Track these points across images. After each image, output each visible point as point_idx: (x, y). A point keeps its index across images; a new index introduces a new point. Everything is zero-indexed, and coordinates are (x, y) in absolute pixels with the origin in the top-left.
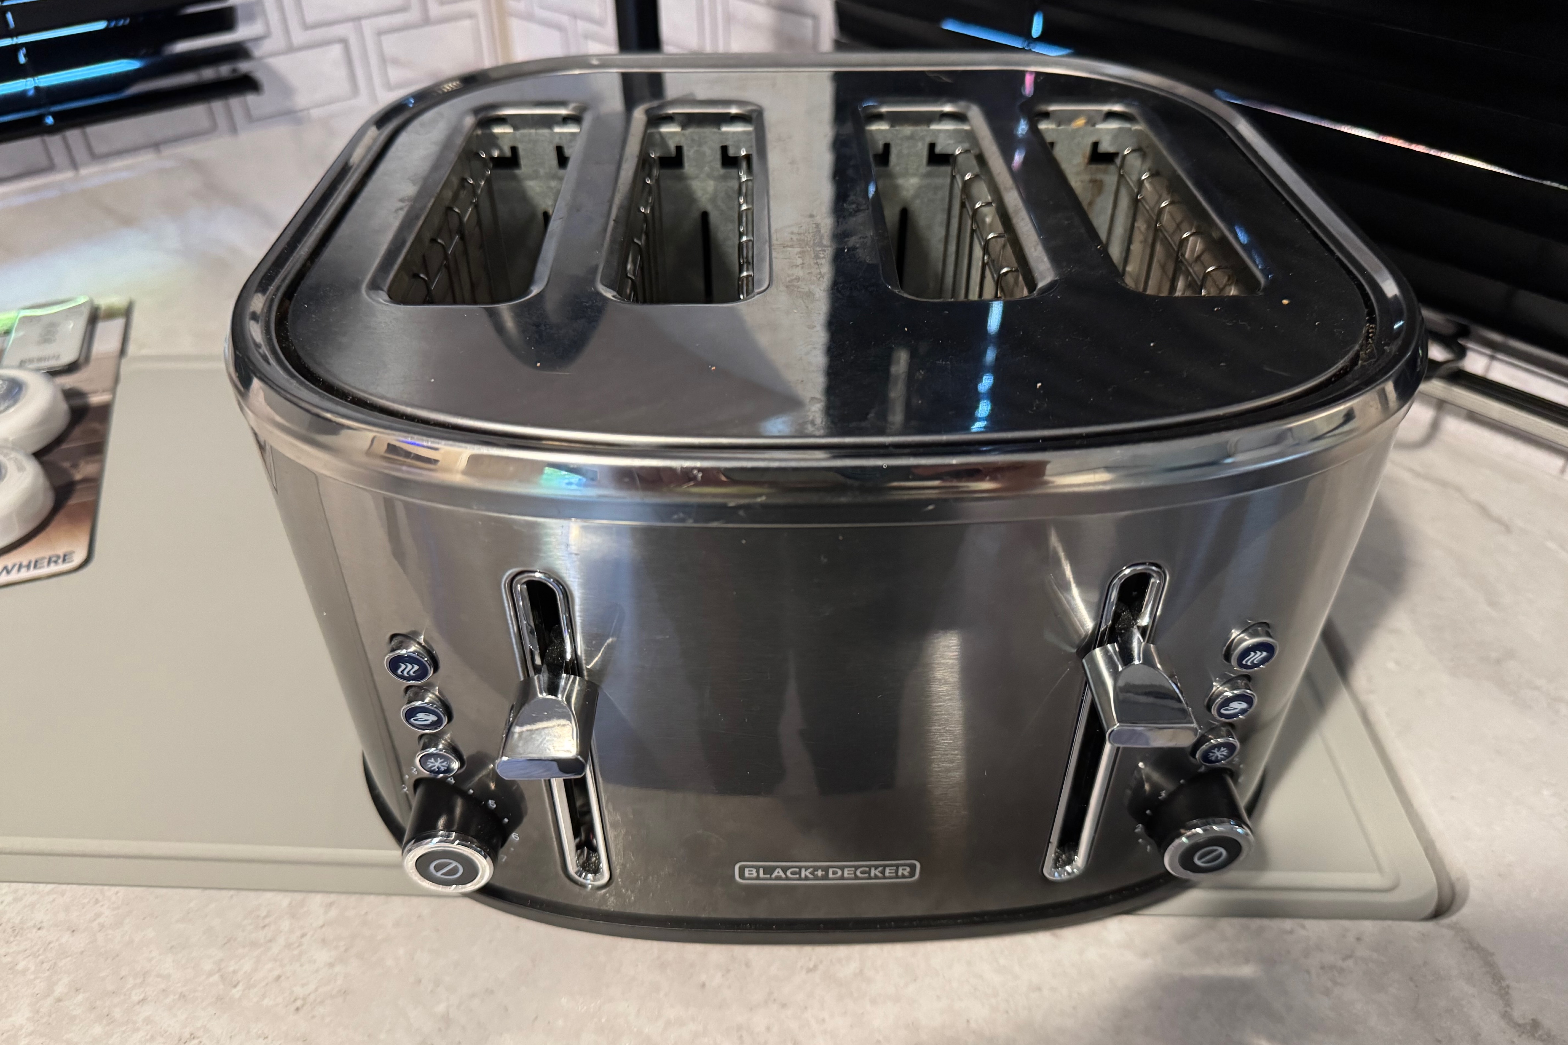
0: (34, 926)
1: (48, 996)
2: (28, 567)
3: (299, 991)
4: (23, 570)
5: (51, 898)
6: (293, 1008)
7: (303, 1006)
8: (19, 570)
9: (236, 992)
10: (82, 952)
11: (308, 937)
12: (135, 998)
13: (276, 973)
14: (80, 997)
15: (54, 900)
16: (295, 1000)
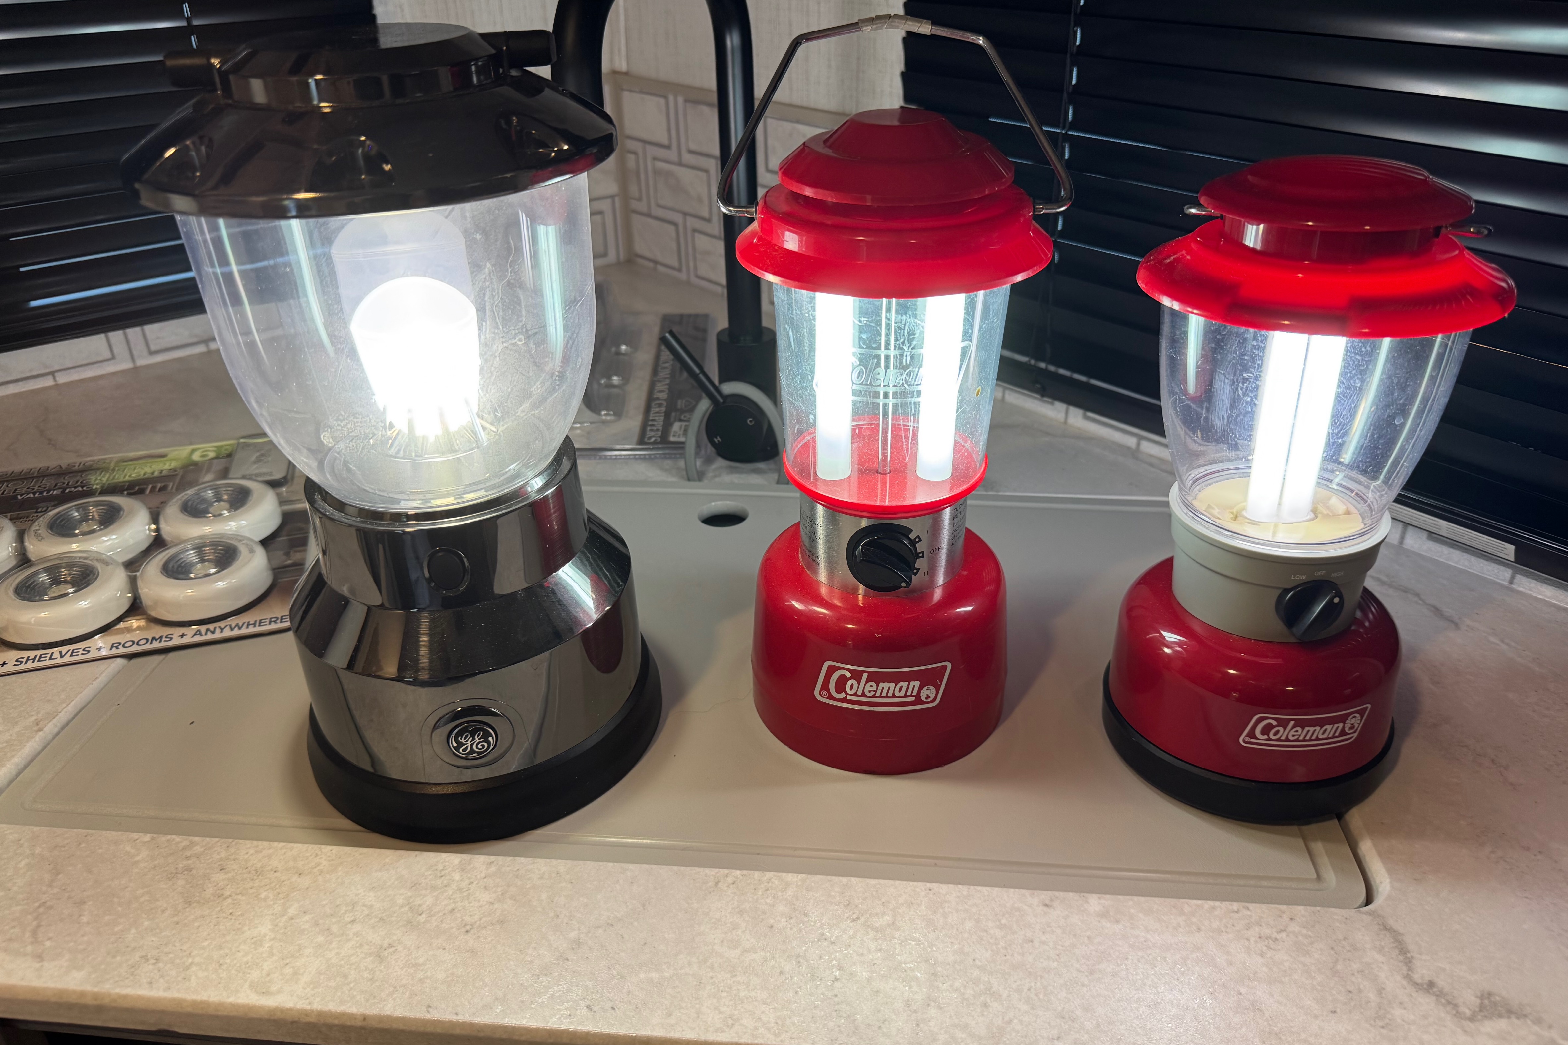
0: (272, 870)
1: (283, 916)
2: (254, 624)
3: (467, 919)
4: (251, 626)
5: (283, 851)
6: (463, 930)
7: (471, 929)
8: (247, 627)
9: (422, 919)
10: (307, 888)
11: (474, 885)
12: (348, 920)
13: (450, 908)
14: (307, 918)
15: (285, 854)
16: (465, 925)
